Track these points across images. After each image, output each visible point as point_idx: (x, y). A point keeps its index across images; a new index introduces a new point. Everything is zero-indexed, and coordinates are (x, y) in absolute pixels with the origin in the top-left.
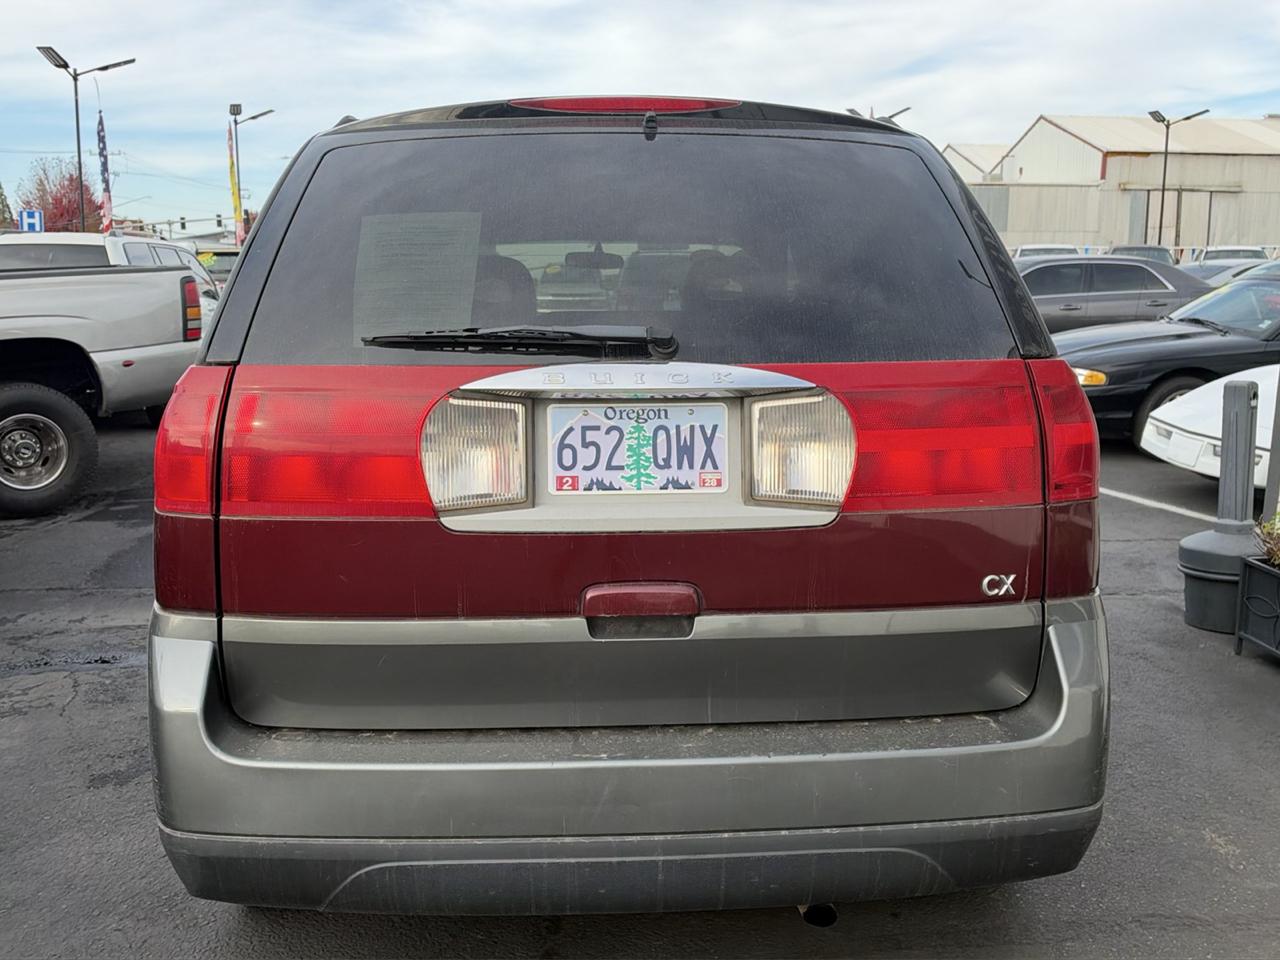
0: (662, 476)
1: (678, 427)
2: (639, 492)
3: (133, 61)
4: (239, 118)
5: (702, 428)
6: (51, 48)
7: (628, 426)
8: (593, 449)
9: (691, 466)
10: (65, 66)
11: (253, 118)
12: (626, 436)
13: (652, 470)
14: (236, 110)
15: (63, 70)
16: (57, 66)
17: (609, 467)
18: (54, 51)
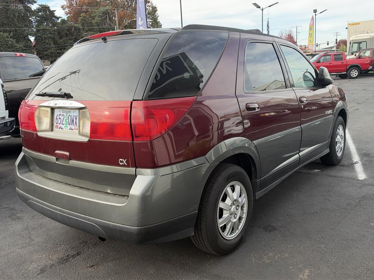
0: (69, 127)
1: (72, 115)
2: (69, 130)
3: (278, 3)
4: (317, 13)
5: (75, 116)
6: (255, 3)
7: (65, 114)
8: (60, 119)
9: (73, 125)
10: (259, 7)
11: (321, 13)
12: (65, 117)
13: (68, 125)
14: (315, 11)
15: (259, 8)
16: (257, 8)
17: (62, 124)
18: (256, 4)
